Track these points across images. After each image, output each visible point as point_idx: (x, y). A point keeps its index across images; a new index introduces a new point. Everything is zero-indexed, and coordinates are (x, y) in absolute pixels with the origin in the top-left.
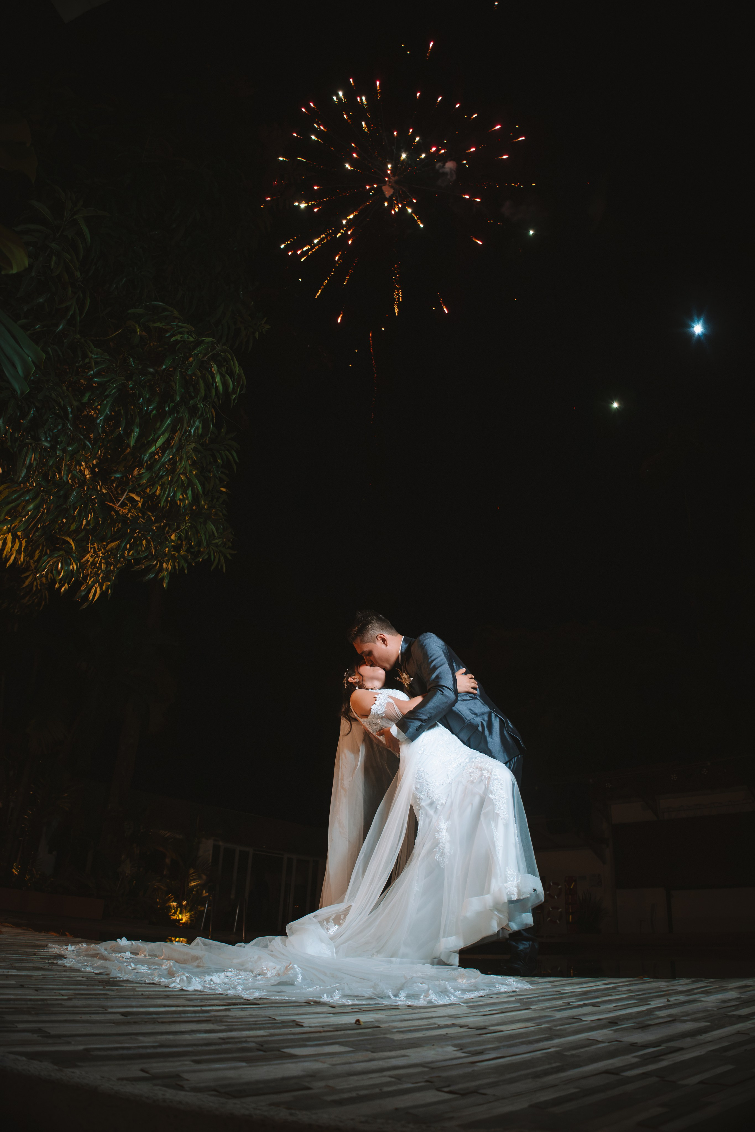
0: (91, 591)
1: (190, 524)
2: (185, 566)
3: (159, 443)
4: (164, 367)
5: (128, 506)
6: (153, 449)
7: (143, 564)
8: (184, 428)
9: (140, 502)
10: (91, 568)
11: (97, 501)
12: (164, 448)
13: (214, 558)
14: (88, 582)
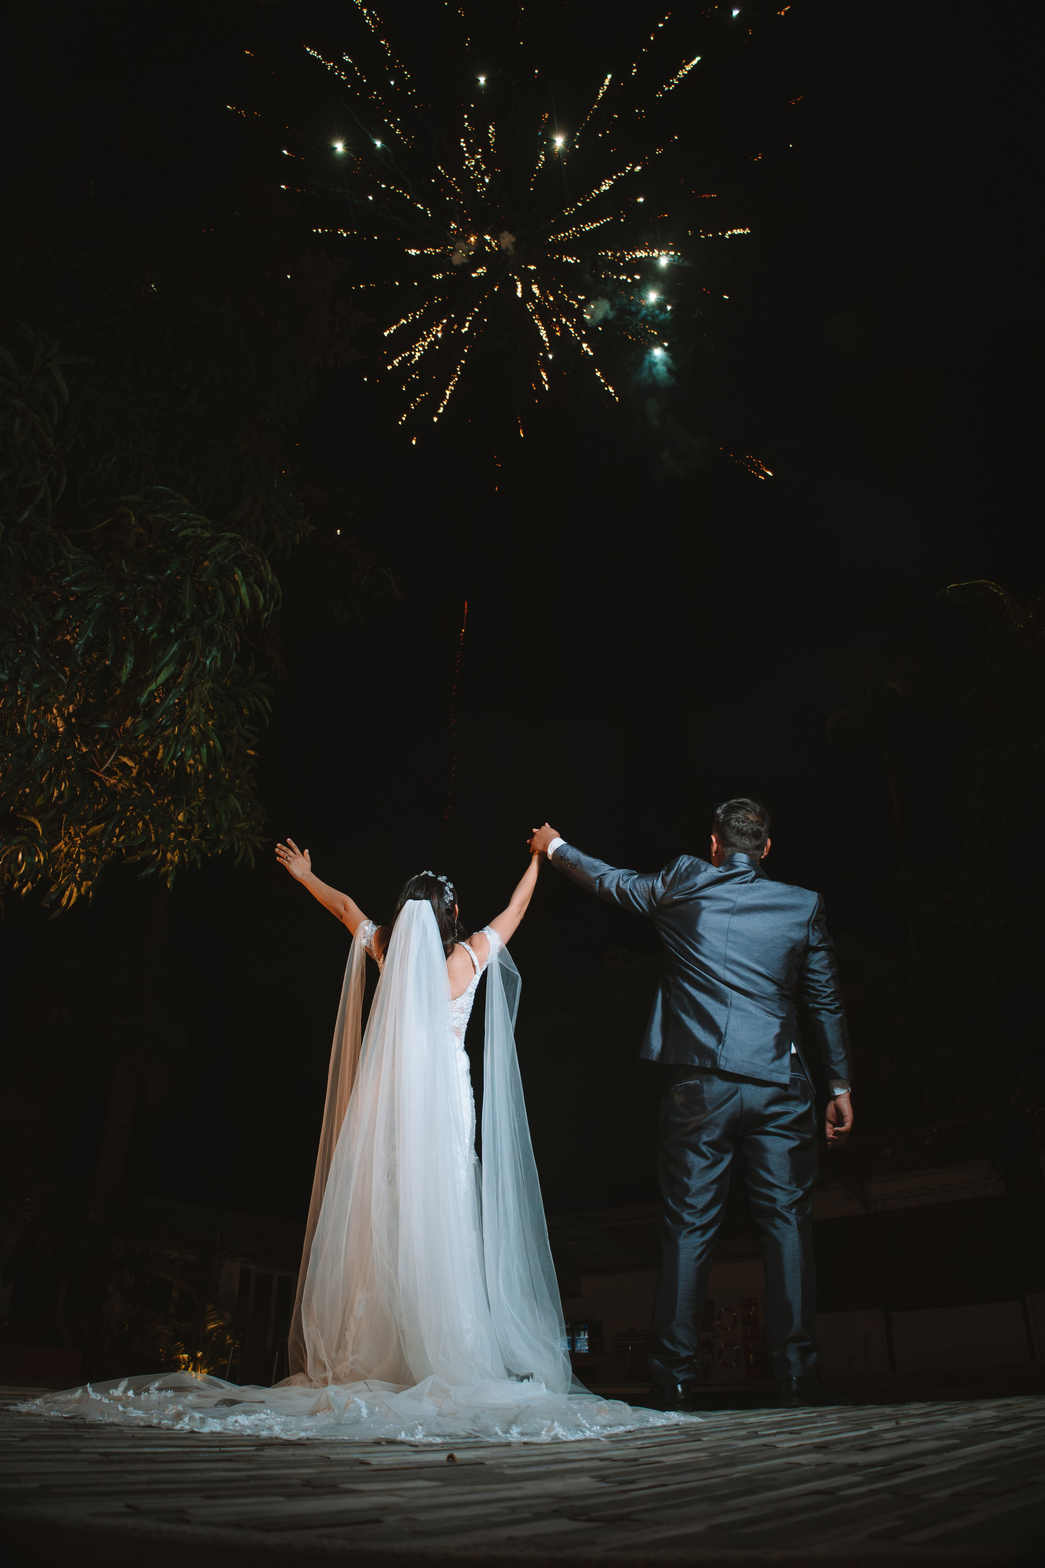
0: (65, 893)
1: (205, 798)
2: (199, 857)
3: (162, 678)
4: (169, 572)
5: (117, 776)
6: (153, 687)
7: (138, 854)
8: (196, 658)
9: (134, 768)
10: (65, 861)
11: (73, 763)
12: (168, 687)
13: (239, 850)
14: (61, 881)
